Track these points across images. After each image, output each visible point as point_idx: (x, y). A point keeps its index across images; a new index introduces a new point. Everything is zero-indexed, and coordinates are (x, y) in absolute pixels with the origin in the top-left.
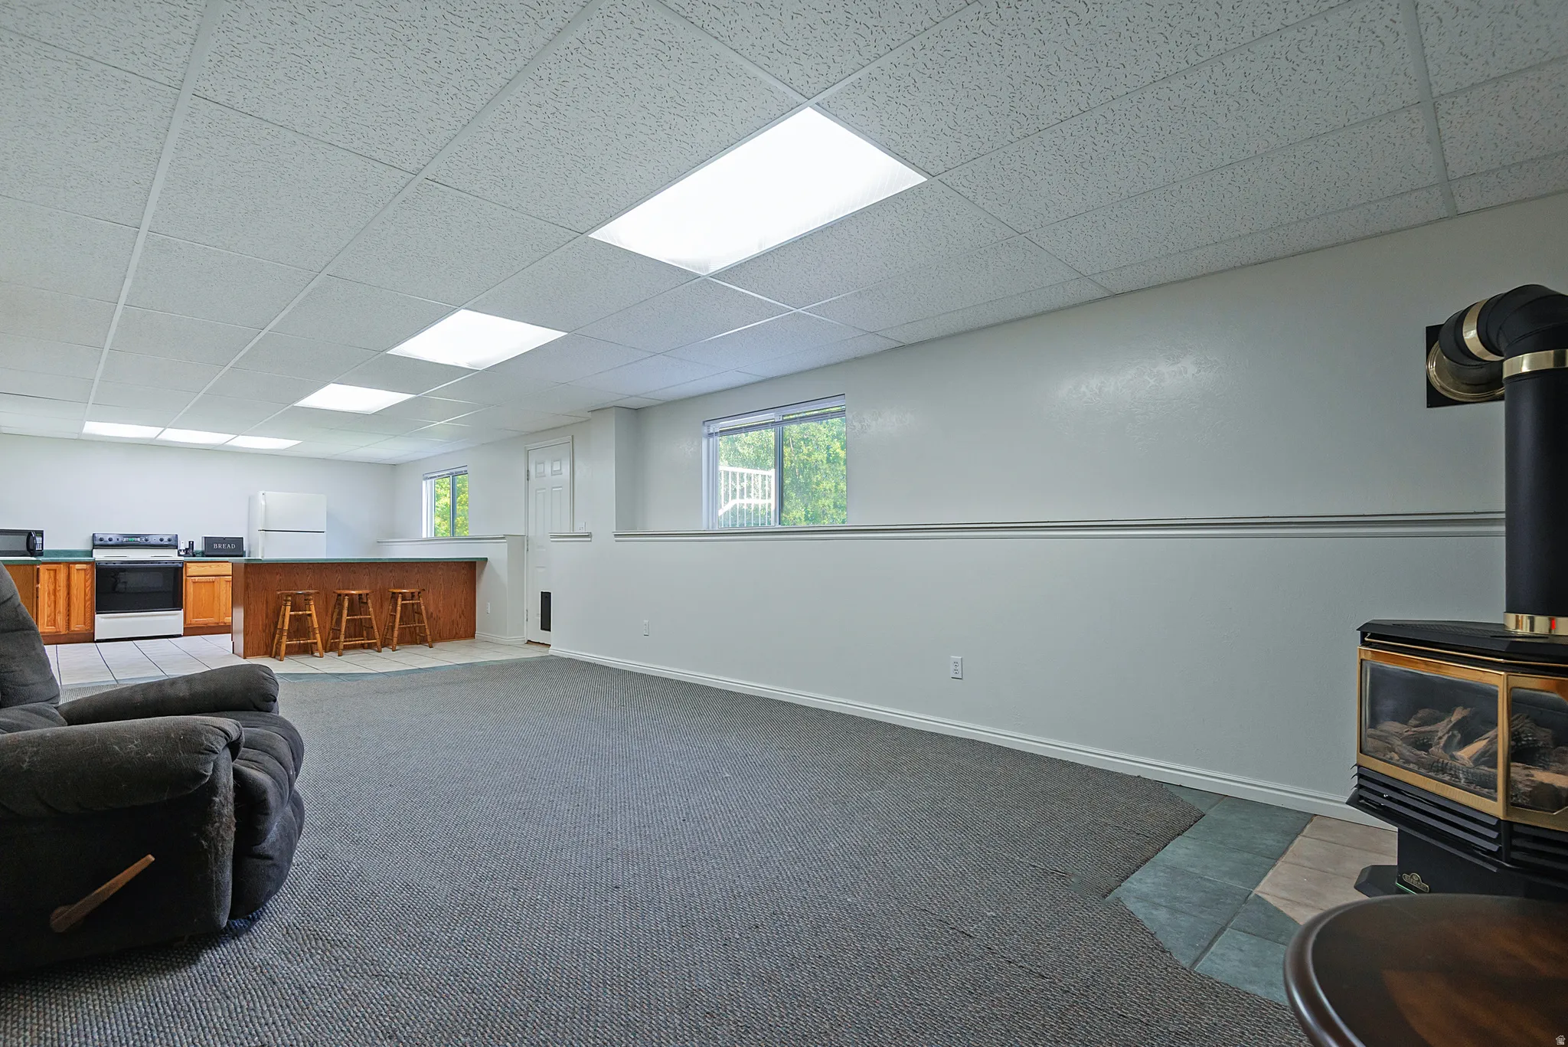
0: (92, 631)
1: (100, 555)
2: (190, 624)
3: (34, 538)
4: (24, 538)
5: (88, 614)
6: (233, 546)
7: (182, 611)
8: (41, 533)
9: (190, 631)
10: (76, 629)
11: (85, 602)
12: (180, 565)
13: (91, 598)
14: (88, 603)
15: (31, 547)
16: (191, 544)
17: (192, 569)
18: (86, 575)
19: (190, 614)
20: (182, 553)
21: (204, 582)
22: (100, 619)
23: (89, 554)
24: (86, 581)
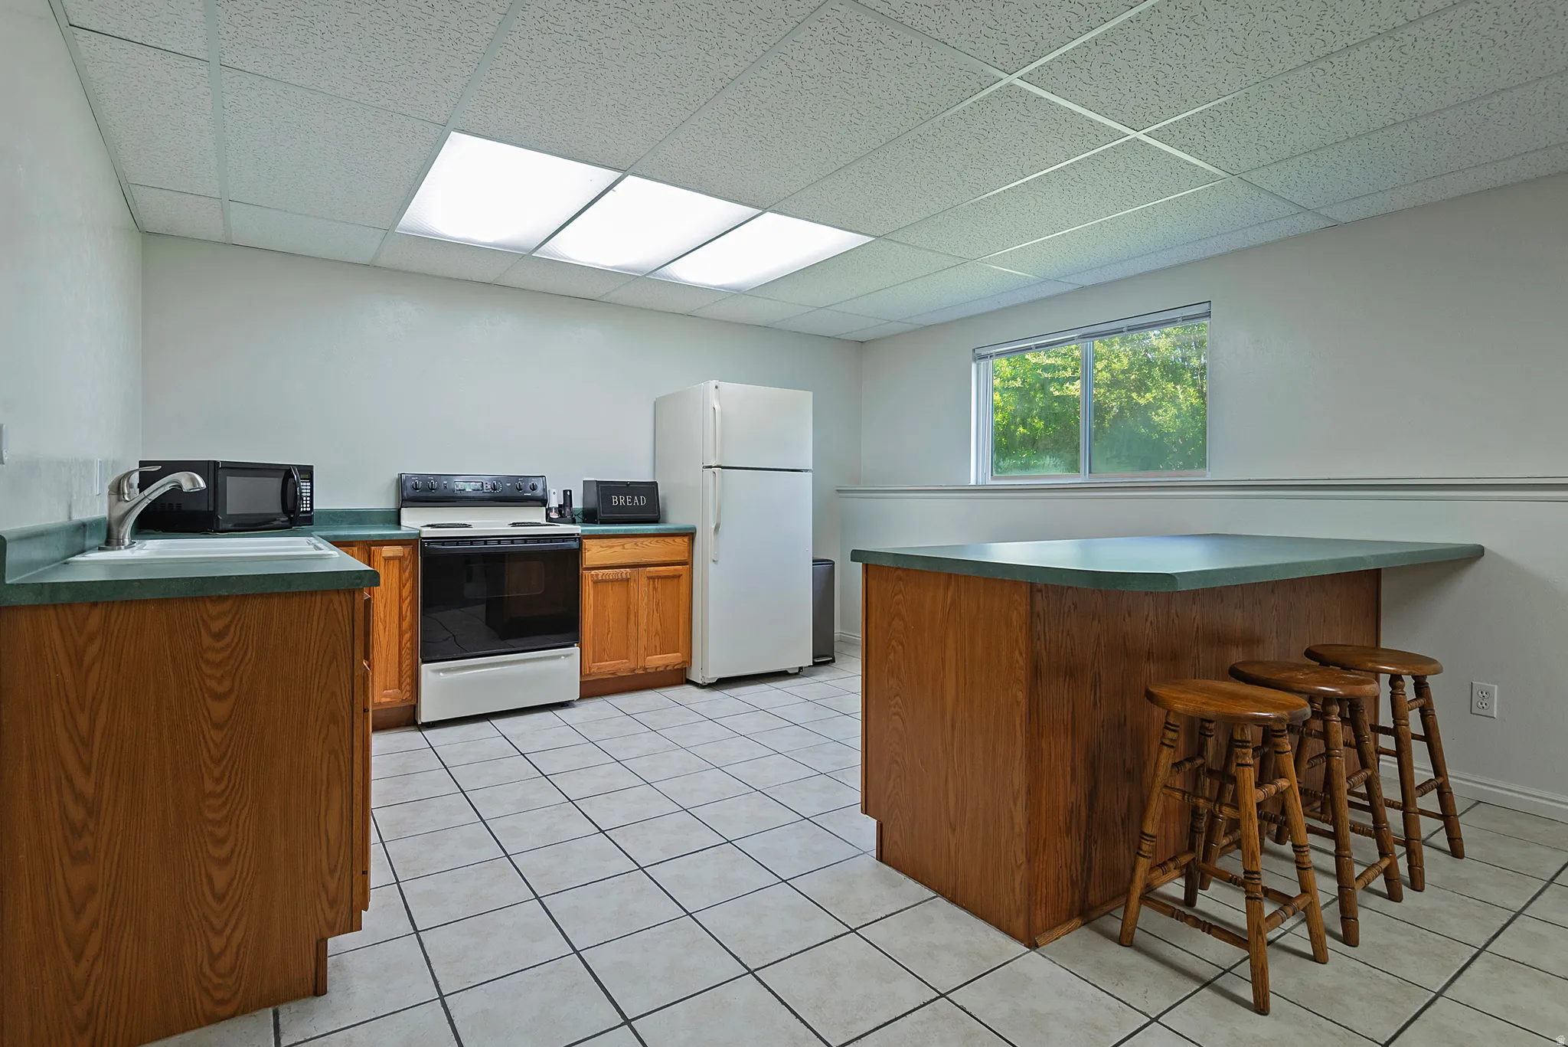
0: (413, 703)
1: (416, 521)
2: (590, 675)
3: (296, 485)
4: (275, 483)
5: (406, 663)
6: (643, 501)
7: (576, 650)
8: (307, 472)
9: (592, 689)
10: (384, 700)
11: (401, 635)
12: (574, 545)
13: (412, 626)
14: (407, 636)
15: (290, 505)
16: (567, 495)
17: (594, 553)
18: (401, 570)
19: (589, 654)
20: (554, 515)
21: (612, 581)
22: (431, 675)
23: (394, 518)
24: (401, 586)
